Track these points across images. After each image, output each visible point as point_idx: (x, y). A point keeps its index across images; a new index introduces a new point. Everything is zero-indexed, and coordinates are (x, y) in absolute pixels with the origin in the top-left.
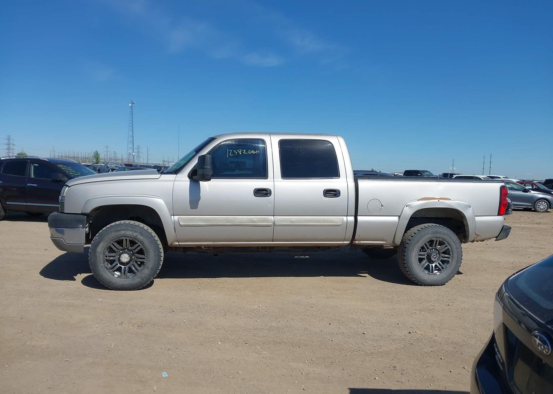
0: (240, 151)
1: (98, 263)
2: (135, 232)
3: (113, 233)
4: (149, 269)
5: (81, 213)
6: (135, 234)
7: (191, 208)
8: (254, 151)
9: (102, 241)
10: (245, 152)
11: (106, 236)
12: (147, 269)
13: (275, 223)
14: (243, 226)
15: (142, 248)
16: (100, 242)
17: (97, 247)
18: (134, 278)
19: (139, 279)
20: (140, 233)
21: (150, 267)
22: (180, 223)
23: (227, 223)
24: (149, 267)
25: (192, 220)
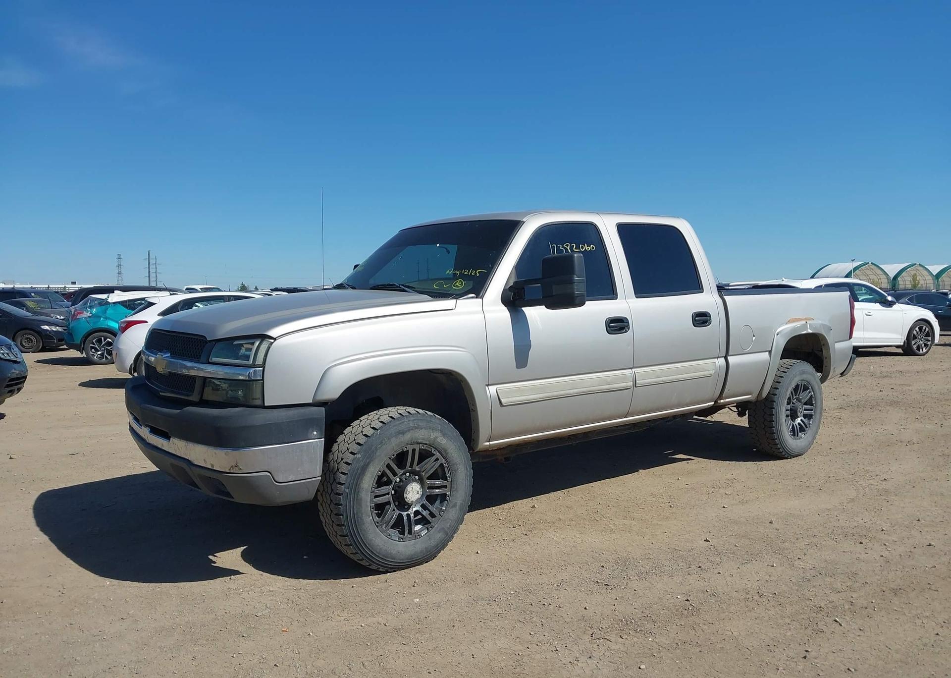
0: (567, 246)
1: (363, 516)
2: (433, 429)
3: (394, 438)
4: (457, 507)
5: (311, 402)
6: (433, 435)
7: (518, 367)
8: (587, 247)
9: (372, 461)
10: (575, 249)
11: (380, 448)
12: (453, 509)
13: (637, 382)
14: (593, 393)
15: (442, 463)
16: (369, 463)
17: (362, 479)
18: (429, 535)
19: (441, 534)
20: (441, 431)
21: (459, 502)
22: (503, 400)
23: (572, 391)
24: (456, 503)
25: (520, 391)
